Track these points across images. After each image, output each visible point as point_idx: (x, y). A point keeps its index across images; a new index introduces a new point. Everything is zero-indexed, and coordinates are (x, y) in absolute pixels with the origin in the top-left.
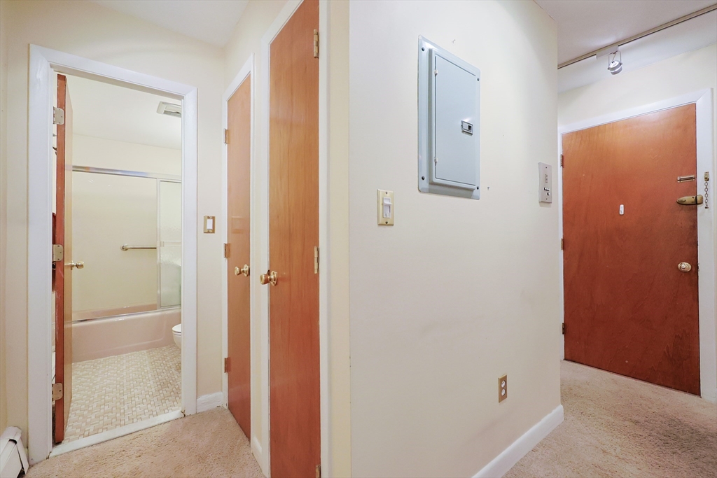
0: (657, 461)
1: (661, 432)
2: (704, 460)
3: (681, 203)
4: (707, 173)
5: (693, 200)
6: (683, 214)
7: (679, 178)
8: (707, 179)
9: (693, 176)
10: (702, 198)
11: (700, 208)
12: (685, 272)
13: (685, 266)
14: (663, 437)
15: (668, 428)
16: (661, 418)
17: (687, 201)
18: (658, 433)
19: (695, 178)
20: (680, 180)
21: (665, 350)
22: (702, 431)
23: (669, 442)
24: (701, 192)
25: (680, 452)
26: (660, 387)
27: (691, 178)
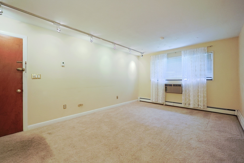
0: (26, 156)
1: (20, 147)
2: (35, 146)
3: (18, 70)
4: (26, 62)
5: (22, 69)
6: (19, 73)
7: (17, 62)
8: (26, 64)
9: (22, 62)
10: (24, 69)
11: (24, 72)
12: (19, 93)
13: (19, 91)
14: (22, 148)
15: (22, 145)
16: (17, 143)
17: (20, 69)
18: (20, 148)
19: (22, 63)
20: (18, 62)
21: (12, 121)
22: (30, 139)
23: (25, 148)
24: (24, 67)
25: (29, 148)
26: (10, 135)
27: (21, 62)
